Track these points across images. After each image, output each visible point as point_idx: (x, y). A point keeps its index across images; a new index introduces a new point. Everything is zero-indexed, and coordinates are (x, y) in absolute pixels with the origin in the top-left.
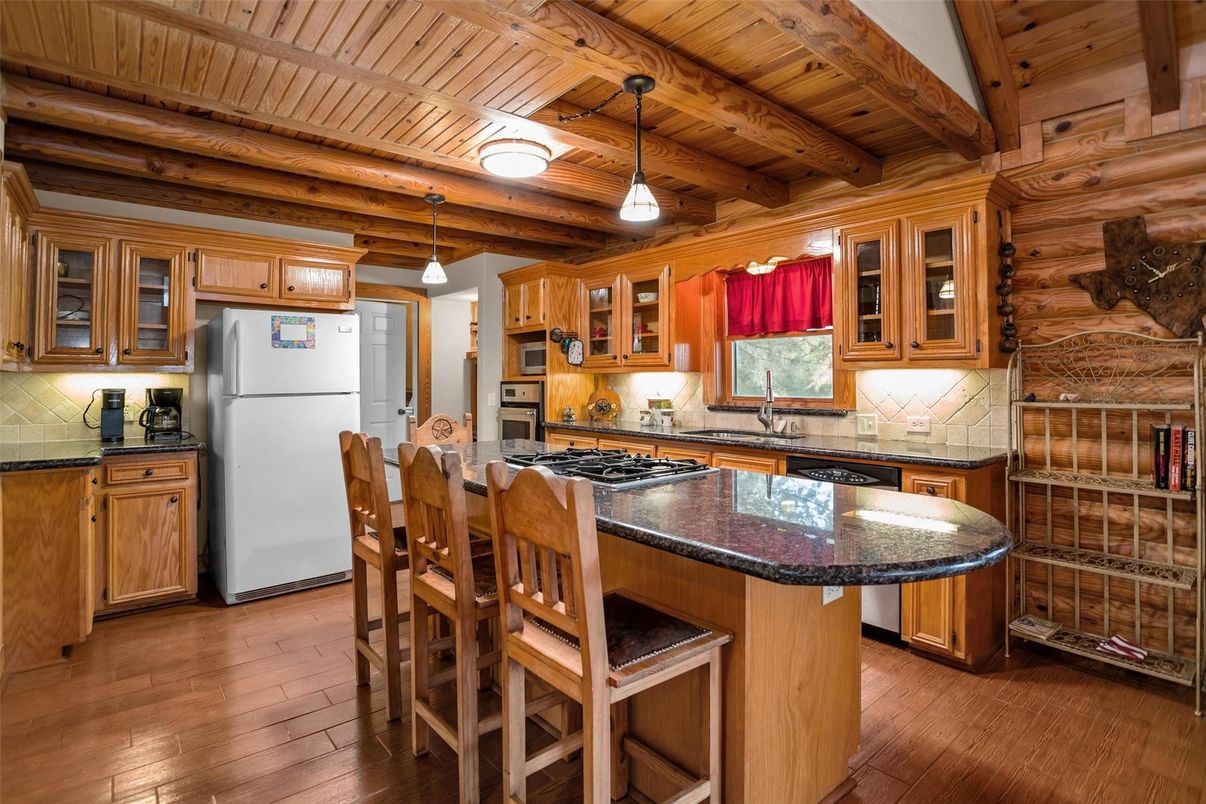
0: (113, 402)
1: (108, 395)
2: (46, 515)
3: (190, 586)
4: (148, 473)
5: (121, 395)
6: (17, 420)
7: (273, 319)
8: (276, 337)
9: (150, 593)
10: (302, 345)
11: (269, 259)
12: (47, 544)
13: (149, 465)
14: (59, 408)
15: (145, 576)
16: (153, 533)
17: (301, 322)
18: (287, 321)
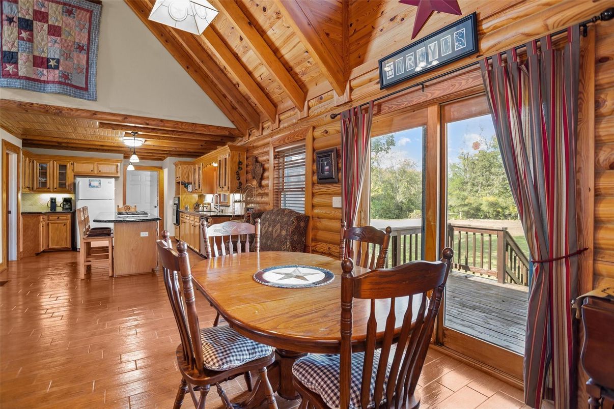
0: (53, 201)
1: (52, 199)
2: (31, 224)
3: (69, 246)
4: (58, 218)
5: (55, 199)
6: (31, 205)
7: (89, 180)
8: (90, 185)
9: (59, 247)
10: (97, 187)
11: (93, 163)
12: (32, 231)
13: (59, 216)
14: (41, 202)
15: (58, 243)
16: (60, 232)
17: (97, 181)
18: (93, 181)
